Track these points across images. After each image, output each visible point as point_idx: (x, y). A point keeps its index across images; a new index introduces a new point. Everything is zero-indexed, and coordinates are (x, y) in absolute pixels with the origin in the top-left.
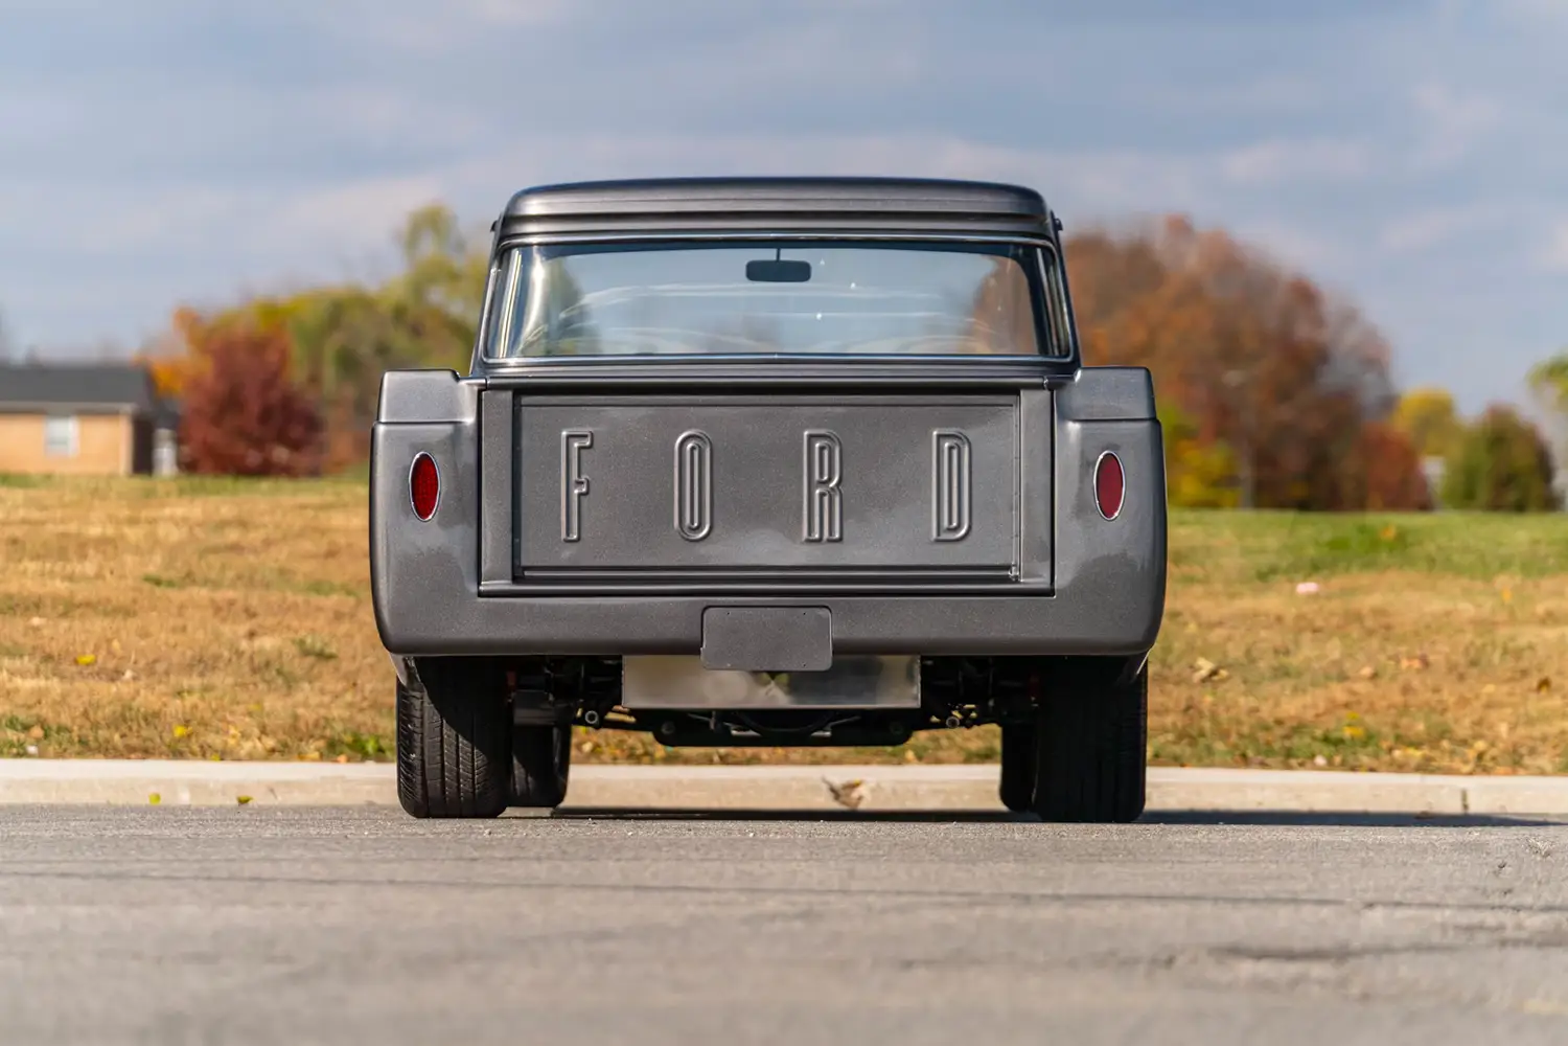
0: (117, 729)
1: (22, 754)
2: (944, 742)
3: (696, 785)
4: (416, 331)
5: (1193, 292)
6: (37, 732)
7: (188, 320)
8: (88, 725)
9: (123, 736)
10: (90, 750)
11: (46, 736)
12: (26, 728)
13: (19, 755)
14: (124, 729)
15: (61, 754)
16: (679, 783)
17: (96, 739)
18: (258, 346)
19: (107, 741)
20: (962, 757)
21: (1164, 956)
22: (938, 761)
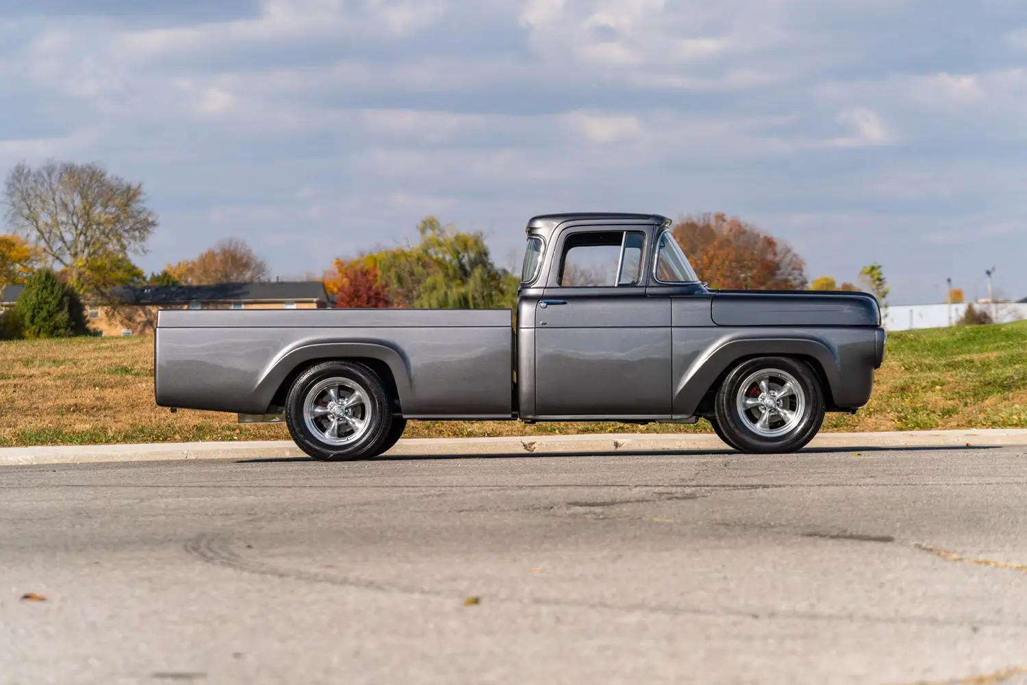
0: (267, 429)
1: (232, 440)
2: (570, 426)
3: (474, 445)
4: (424, 266)
5: (726, 243)
6: (238, 431)
7: (340, 264)
8: (256, 428)
9: (269, 432)
10: (257, 437)
11: (241, 433)
12: (234, 430)
13: (230, 440)
14: (269, 429)
15: (246, 440)
16: (468, 444)
17: (259, 433)
18: (365, 274)
19: (263, 434)
20: (576, 431)
21: (549, 507)
22: (567, 433)
